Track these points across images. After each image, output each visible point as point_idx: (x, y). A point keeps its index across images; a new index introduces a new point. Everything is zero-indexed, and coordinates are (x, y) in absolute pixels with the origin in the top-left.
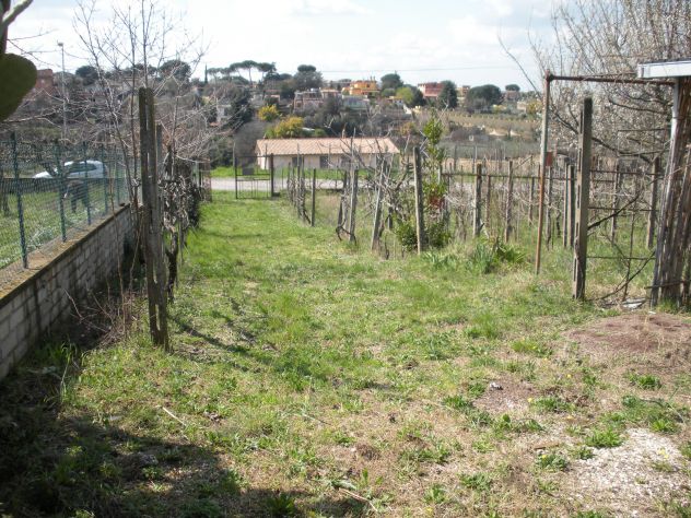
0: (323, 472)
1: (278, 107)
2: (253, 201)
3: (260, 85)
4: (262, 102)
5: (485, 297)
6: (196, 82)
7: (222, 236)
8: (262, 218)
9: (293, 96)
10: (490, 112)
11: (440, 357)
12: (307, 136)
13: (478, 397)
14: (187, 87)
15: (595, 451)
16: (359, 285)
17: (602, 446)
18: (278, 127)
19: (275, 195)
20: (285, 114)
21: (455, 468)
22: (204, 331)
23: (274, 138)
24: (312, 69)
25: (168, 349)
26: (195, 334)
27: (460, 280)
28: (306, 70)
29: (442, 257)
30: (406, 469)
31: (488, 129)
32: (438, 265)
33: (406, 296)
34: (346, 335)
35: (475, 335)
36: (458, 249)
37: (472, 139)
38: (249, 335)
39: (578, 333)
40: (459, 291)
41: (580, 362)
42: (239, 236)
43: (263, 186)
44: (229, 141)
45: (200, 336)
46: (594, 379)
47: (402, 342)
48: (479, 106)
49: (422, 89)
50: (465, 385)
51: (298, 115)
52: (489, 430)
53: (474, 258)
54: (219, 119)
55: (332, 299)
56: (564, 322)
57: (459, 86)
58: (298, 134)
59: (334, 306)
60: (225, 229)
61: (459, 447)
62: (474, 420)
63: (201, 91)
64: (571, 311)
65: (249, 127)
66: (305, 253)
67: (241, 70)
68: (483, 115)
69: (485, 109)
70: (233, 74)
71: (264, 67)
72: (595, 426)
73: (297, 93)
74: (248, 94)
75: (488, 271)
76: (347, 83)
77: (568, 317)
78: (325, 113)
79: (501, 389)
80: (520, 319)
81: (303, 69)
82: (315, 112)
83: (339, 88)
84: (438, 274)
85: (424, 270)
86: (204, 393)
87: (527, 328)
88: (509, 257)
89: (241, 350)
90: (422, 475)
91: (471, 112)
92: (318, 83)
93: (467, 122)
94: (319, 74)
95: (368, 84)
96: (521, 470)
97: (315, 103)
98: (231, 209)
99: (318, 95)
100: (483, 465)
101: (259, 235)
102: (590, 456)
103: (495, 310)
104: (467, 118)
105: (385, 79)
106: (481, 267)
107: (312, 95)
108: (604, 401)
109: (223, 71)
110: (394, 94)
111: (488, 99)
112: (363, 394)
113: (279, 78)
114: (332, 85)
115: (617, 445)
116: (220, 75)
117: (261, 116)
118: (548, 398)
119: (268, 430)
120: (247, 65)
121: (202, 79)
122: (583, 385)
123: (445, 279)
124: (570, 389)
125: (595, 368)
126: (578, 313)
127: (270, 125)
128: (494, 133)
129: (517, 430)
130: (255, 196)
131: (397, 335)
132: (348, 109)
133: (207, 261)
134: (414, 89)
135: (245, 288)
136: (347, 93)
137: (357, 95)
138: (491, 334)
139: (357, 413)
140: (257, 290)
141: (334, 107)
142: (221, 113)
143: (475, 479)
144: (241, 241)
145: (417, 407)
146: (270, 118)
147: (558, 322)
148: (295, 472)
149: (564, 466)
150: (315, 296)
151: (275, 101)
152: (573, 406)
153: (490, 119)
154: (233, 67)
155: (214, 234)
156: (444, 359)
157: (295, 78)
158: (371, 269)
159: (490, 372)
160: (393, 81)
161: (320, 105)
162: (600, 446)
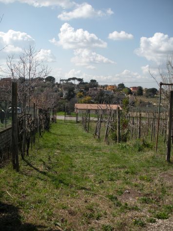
0: (53, 219)
1: (83, 93)
2: (69, 124)
3: (78, 85)
4: (78, 91)
5: (135, 160)
6: (57, 83)
7: (56, 135)
8: (72, 129)
9: (88, 90)
10: (154, 97)
11: (112, 180)
12: (93, 103)
13: (120, 195)
14: (54, 85)
15: (157, 220)
16: (94, 153)
17: (160, 218)
18: (83, 100)
19: (78, 122)
20: (85, 95)
21: (102, 222)
22: (35, 166)
23: (81, 103)
24: (95, 81)
25: (18, 170)
26: (31, 166)
27: (129, 153)
28: (93, 81)
29: (124, 145)
30: (83, 220)
31: (153, 103)
32: (123, 148)
33: (108, 158)
34: (82, 170)
35: (127, 173)
36: (130, 143)
37: (147, 106)
38: (49, 168)
39: (164, 174)
40: (128, 157)
41: (162, 185)
42: (62, 135)
43: (74, 119)
44: (66, 103)
45: (33, 167)
46: (165, 191)
47: (101, 174)
48: (150, 95)
49: (131, 89)
50: (116, 191)
51: (90, 96)
52: (119, 208)
53: (135, 146)
54: (64, 96)
55: (83, 158)
56: (161, 170)
57: (144, 88)
58: (89, 102)
59: (82, 160)
60: (59, 132)
61: (106, 214)
62: (114, 204)
63: (58, 86)
64: (164, 166)
65: (73, 99)
66: (82, 142)
67: (72, 80)
68: (152, 98)
69: (152, 96)
70: (69, 82)
71: (80, 80)
72: (160, 210)
73: (90, 89)
74: (73, 89)
75: (139, 151)
76: (106, 86)
77: (162, 168)
78: (99, 96)
79: (129, 193)
80: (145, 168)
81: (92, 81)
82: (95, 95)
83: (104, 87)
84: (122, 151)
85: (118, 149)
86: (24, 187)
87: (147, 171)
88: (148, 146)
89: (45, 173)
90: (89, 223)
91: (147, 97)
92: (97, 86)
93: (146, 100)
94: (97, 83)
95: (113, 86)
96: (126, 225)
97: (96, 92)
98: (62, 126)
99: (96, 90)
100: (112, 221)
101: (69, 135)
102: (155, 221)
103: (138, 164)
104: (146, 99)
105: (119, 85)
106: (137, 149)
107: (95, 90)
108: (167, 200)
109: (66, 80)
110: (122, 90)
111: (153, 93)
112: (79, 192)
113: (84, 83)
114: (102, 86)
115: (167, 219)
116: (65, 82)
117: (77, 96)
118: (145, 197)
119: (40, 202)
120: (74, 79)
121: (59, 83)
122: (161, 193)
123: (124, 153)
124: (155, 195)
125: (167, 187)
126: (166, 167)
127: (80, 99)
128: (155, 104)
129: (130, 209)
130: (71, 122)
131: (100, 171)
132: (106, 95)
133: (47, 142)
134: (129, 89)
135: (56, 152)
136: (106, 89)
137: (110, 90)
138: (133, 173)
139: (74, 198)
140: (59, 153)
141: (102, 94)
142: (64, 94)
143: (107, 227)
144: (62, 137)
145: (97, 198)
146: (81, 97)
147: (158, 169)
148: (43, 218)
149: (143, 225)
150: (77, 156)
151: (82, 91)
152: (154, 201)
153: (154, 99)
154: (69, 79)
155: (54, 134)
156: (113, 181)
157: (89, 84)
158: (100, 148)
159: (127, 187)
160: (122, 86)
161: (97, 93)
162: (159, 218)
